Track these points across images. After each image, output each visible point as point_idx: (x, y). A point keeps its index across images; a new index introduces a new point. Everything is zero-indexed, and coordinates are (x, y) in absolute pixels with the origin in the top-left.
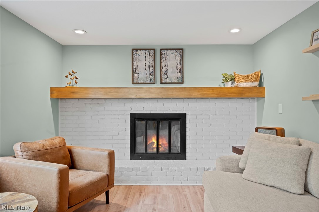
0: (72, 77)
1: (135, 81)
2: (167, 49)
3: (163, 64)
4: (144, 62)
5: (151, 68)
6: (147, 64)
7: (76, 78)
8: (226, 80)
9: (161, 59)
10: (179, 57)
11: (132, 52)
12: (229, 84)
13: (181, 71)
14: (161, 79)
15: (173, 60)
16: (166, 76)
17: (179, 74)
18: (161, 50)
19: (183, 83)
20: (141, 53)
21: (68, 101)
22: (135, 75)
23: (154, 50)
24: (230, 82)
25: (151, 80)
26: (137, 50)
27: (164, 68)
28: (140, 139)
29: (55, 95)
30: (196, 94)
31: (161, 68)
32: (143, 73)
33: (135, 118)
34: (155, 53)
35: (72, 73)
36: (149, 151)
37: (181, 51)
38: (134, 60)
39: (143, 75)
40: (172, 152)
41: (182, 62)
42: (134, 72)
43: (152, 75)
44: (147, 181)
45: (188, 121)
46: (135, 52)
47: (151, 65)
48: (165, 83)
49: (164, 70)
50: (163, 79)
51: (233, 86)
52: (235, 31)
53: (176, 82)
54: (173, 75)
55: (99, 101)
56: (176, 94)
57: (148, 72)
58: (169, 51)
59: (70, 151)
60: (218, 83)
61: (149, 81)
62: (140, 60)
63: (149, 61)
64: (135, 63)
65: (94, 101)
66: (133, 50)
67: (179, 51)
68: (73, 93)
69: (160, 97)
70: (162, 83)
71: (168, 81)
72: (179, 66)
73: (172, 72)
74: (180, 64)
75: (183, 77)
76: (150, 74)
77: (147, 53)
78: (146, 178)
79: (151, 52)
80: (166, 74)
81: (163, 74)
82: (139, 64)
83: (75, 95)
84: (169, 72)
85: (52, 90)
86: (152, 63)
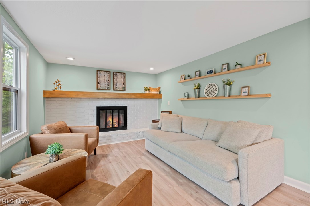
0: (58, 84)
1: (99, 88)
2: (117, 72)
3: (115, 80)
4: (104, 78)
5: (108, 82)
6: (106, 79)
7: (60, 85)
8: (146, 90)
9: (113, 77)
10: (123, 77)
11: (97, 72)
12: (147, 92)
13: (124, 84)
15: (120, 79)
16: (116, 87)
17: (123, 86)
18: (114, 72)
19: (125, 90)
20: (102, 72)
21: (52, 99)
22: (99, 85)
23: (110, 72)
25: (108, 88)
26: (100, 71)
27: (115, 82)
29: (47, 95)
30: (134, 96)
31: (114, 82)
32: (103, 84)
33: (99, 109)
34: (110, 74)
35: (57, 82)
36: (108, 127)
37: (124, 74)
38: (98, 77)
39: (103, 85)
40: (120, 126)
41: (124, 80)
42: (98, 83)
43: (108, 86)
44: (110, 142)
45: (128, 110)
46: (98, 72)
47: (108, 80)
48: (116, 90)
49: (115, 83)
50: (115, 88)
51: (149, 93)
52: (152, 69)
53: (121, 89)
54: (120, 86)
56: (124, 96)
57: (106, 84)
58: (118, 73)
59: (70, 129)
60: (141, 91)
61: (107, 89)
62: (102, 77)
63: (107, 78)
64: (99, 78)
65: (73, 99)
66: (97, 71)
67: (123, 74)
68: (61, 94)
69: (116, 97)
70: (114, 90)
71: (117, 89)
72: (123, 82)
73: (120, 85)
74: (123, 80)
75: (125, 87)
76: (107, 85)
77: (106, 73)
78: (109, 140)
79: (108, 73)
80: (116, 86)
81: (115, 85)
82: (101, 79)
83: (63, 96)
84: (118, 84)
85: (45, 92)
86: (108, 79)
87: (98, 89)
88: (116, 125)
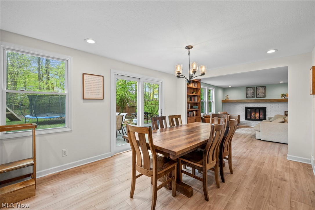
0: (227, 97)
3: (257, 91)
4: (250, 91)
6: (251, 92)
8: (282, 96)
9: (257, 90)
10: (263, 89)
12: (283, 98)
13: (265, 93)
14: (257, 96)
15: (261, 90)
18: (257, 87)
19: (265, 97)
20: (249, 88)
21: (225, 103)
23: (254, 87)
24: (284, 97)
25: (253, 97)
28: (249, 114)
29: (223, 102)
30: (268, 101)
31: (257, 93)
32: (250, 95)
33: (247, 108)
36: (252, 118)
37: (265, 87)
40: (260, 119)
42: (247, 94)
45: (266, 109)
49: (258, 93)
53: (262, 97)
55: (235, 103)
56: (260, 101)
57: (252, 94)
58: (260, 87)
60: (279, 97)
62: (249, 91)
66: (246, 88)
67: (263, 87)
68: (228, 101)
70: (257, 97)
71: (259, 97)
72: (264, 92)
73: (261, 94)
74: (264, 91)
75: (265, 95)
77: (251, 88)
81: (257, 95)
82: (248, 92)
83: (229, 102)
84: (260, 94)
85: (222, 101)
86: (253, 91)
87: (246, 97)
88: (257, 118)
